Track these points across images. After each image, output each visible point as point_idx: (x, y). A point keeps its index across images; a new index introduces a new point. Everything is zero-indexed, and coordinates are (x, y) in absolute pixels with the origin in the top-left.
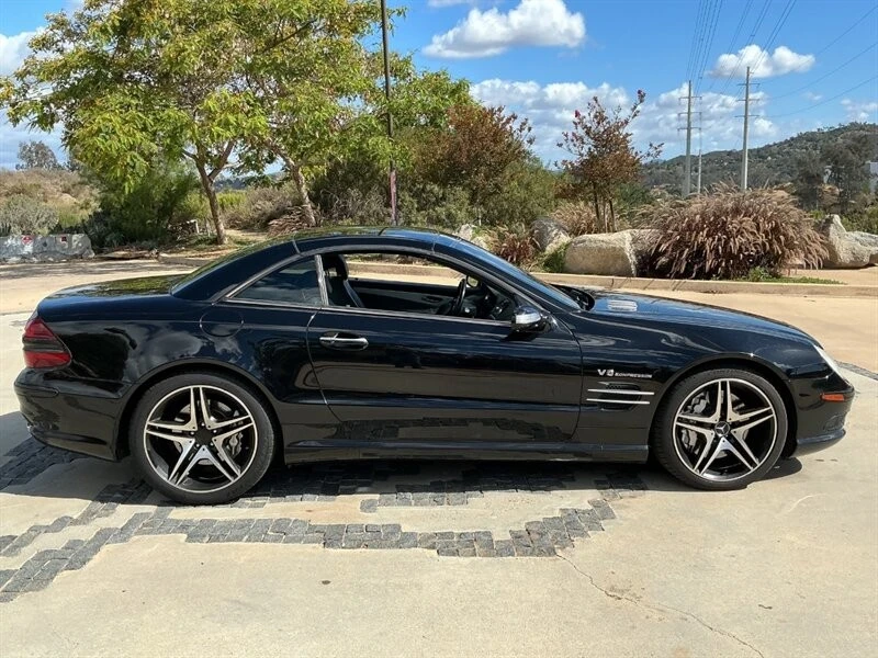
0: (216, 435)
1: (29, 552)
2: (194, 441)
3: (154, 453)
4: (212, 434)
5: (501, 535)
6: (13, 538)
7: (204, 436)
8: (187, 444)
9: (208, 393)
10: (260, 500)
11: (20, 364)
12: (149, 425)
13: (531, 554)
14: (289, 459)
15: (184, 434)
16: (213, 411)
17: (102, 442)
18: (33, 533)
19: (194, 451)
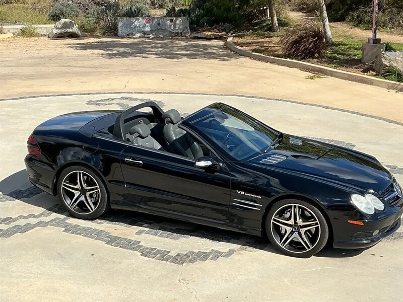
0: (88, 192)
1: (13, 224)
2: (80, 192)
3: (65, 195)
4: (86, 191)
5: (173, 254)
6: (11, 218)
7: (83, 191)
8: (77, 194)
9: (84, 175)
10: (103, 221)
11: (26, 152)
12: (64, 184)
13: (177, 263)
14: (113, 207)
15: (77, 190)
16: (86, 182)
17: (48, 187)
18: (19, 218)
19: (79, 197)
